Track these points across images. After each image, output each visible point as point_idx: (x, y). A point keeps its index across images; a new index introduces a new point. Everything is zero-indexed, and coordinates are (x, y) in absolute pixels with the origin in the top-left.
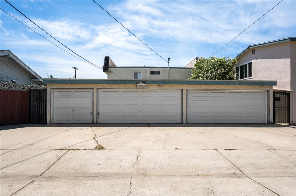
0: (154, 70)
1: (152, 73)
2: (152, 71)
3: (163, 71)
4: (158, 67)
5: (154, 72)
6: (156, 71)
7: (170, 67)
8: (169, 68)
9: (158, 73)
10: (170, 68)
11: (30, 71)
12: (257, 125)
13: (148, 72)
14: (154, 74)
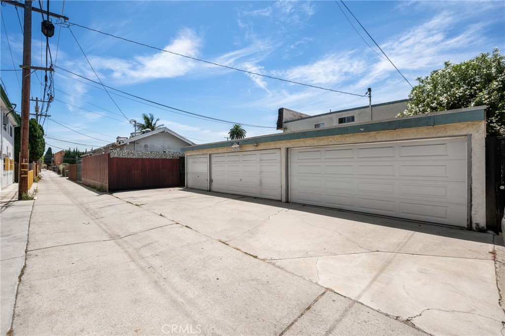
0: (345, 115)
1: (341, 121)
2: (340, 117)
3: (360, 114)
4: (350, 110)
5: (345, 118)
6: (347, 117)
7: (372, 104)
8: (370, 107)
9: (352, 119)
10: (372, 106)
11: (185, 141)
12: (417, 225)
13: (335, 120)
14: (345, 122)
